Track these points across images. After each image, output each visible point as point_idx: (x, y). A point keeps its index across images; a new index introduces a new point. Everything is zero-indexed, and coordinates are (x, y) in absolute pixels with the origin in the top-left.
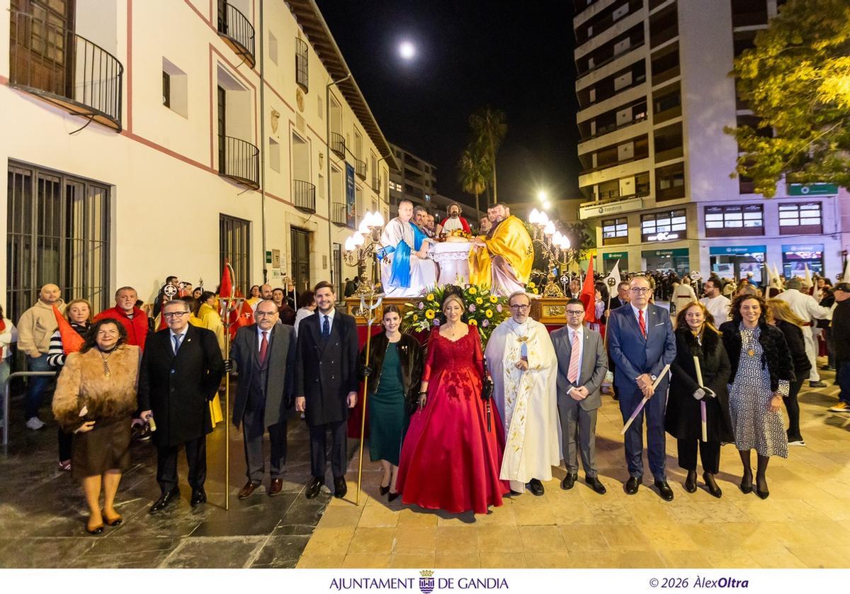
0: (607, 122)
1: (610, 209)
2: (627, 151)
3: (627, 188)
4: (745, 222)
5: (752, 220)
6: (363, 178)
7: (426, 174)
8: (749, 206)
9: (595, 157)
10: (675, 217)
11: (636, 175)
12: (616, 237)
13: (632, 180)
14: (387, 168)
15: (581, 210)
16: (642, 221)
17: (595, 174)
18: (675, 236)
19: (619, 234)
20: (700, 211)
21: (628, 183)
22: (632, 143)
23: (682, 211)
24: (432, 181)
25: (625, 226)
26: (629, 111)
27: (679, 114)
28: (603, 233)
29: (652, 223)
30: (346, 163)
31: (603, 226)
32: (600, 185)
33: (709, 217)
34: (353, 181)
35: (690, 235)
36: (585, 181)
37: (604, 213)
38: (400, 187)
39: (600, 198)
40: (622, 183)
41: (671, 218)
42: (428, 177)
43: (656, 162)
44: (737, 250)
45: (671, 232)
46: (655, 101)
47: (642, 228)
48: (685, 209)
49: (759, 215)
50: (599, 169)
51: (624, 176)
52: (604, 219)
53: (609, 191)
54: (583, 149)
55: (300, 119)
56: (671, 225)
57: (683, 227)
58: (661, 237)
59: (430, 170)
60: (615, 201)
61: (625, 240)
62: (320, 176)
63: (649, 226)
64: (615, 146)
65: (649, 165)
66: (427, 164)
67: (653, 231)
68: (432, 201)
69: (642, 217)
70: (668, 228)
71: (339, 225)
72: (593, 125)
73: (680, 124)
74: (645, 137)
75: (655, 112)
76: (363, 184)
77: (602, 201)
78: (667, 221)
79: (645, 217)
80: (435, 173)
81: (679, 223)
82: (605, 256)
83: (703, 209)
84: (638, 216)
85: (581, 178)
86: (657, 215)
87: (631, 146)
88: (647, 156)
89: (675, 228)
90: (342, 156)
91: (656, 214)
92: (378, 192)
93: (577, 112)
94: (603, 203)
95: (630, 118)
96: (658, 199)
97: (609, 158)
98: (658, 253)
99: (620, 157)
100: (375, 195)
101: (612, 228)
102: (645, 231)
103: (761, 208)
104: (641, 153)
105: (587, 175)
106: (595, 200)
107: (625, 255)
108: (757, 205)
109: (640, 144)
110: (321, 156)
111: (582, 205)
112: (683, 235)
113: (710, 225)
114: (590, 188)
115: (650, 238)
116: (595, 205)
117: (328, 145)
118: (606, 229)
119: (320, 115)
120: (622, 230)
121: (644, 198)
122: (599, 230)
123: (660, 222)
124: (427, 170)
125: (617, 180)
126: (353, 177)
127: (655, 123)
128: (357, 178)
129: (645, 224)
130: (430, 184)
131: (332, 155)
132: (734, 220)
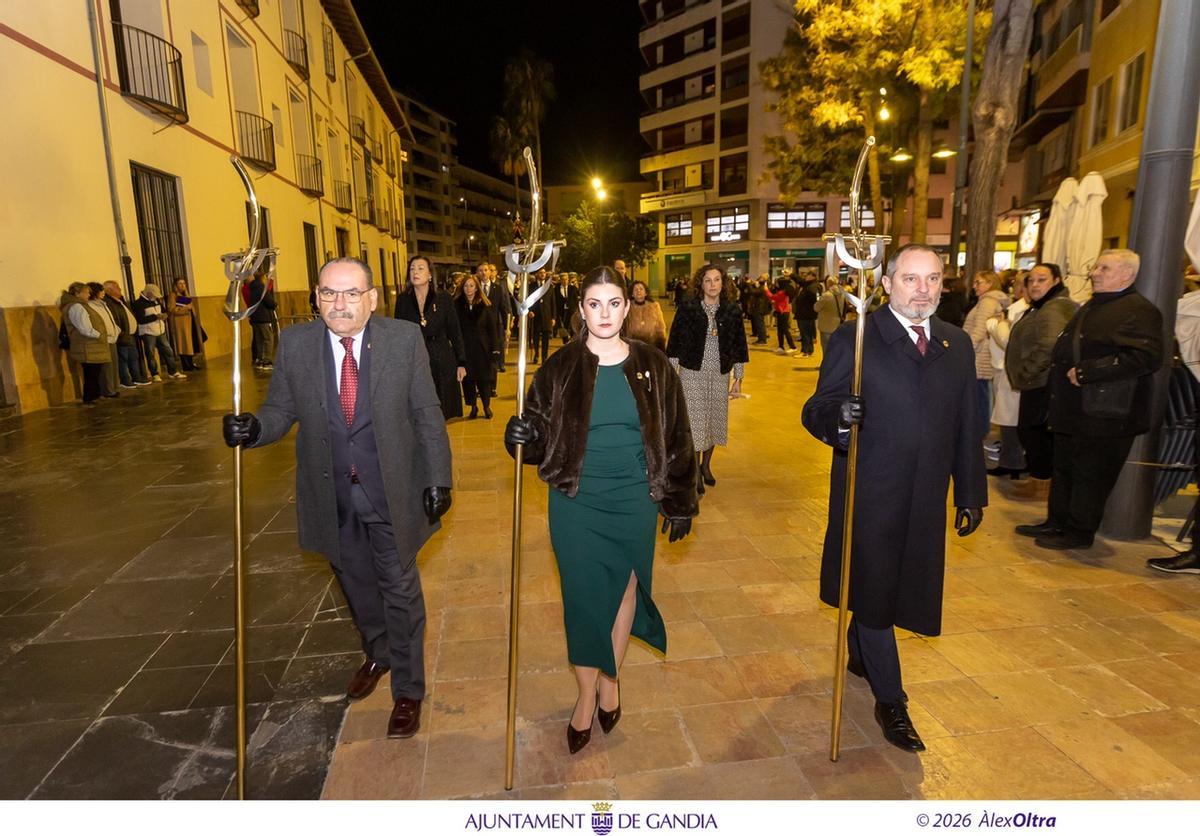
0: (674, 92)
1: (672, 202)
2: (693, 132)
3: (693, 178)
4: (808, 222)
5: (815, 220)
6: (379, 162)
7: (442, 133)
8: (812, 204)
9: (660, 134)
10: (739, 214)
11: (702, 162)
12: (679, 236)
13: (698, 168)
14: (399, 140)
15: (642, 202)
16: (707, 217)
17: (658, 158)
18: (738, 237)
19: (684, 232)
20: (763, 209)
21: (694, 172)
22: (700, 122)
23: (745, 208)
24: (452, 146)
25: (689, 224)
26: (698, 80)
27: (746, 94)
28: (667, 230)
29: (716, 221)
30: (365, 149)
31: (667, 221)
32: (665, 171)
33: (772, 216)
34: (371, 168)
35: (751, 236)
36: (649, 166)
37: (666, 207)
38: (405, 154)
39: (664, 189)
40: (688, 170)
41: (735, 215)
42: (444, 137)
43: (722, 149)
44: (796, 253)
45: (735, 232)
46: (724, 75)
47: (707, 226)
48: (748, 206)
49: (821, 215)
50: (663, 153)
51: (690, 162)
52: (668, 213)
53: (672, 181)
54: (647, 124)
55: (331, 111)
56: (735, 223)
57: (745, 227)
58: (724, 237)
59: (448, 128)
60: (680, 193)
61: (688, 239)
62: (348, 170)
63: (713, 223)
64: (681, 125)
65: (714, 152)
66: (443, 119)
67: (717, 229)
68: (452, 175)
69: (707, 212)
70: (731, 228)
71: (365, 222)
72: (659, 93)
73: (745, 107)
74: (711, 117)
75: (723, 87)
76: (379, 170)
77: (666, 192)
78: (731, 219)
79: (710, 213)
80: (454, 132)
81: (743, 221)
82: (668, 257)
83: (766, 207)
84: (703, 211)
85: (642, 162)
86: (721, 212)
87: (698, 125)
88: (712, 142)
89: (739, 227)
90: (361, 142)
91: (720, 210)
92: (392, 176)
93: (639, 75)
94: (666, 195)
95: (698, 90)
96: (723, 192)
97: (675, 139)
98: (721, 256)
99: (688, 140)
100: (390, 180)
101: (676, 225)
102: (710, 230)
103: (823, 207)
104: (707, 138)
105: (649, 159)
106: (658, 190)
107: (688, 256)
108: (821, 204)
109: (708, 123)
110: (346, 146)
111: (643, 196)
112: (745, 235)
113: (773, 225)
114: (654, 174)
115: (714, 238)
116: (657, 196)
117: (349, 133)
118: (670, 225)
119: (342, 101)
120: (685, 228)
121: (707, 191)
122: (661, 227)
123: (725, 220)
124: (443, 129)
125: (682, 168)
126: (370, 163)
127: (724, 100)
128: (374, 164)
129: (710, 221)
130: (448, 149)
131: (354, 143)
132: (796, 220)
